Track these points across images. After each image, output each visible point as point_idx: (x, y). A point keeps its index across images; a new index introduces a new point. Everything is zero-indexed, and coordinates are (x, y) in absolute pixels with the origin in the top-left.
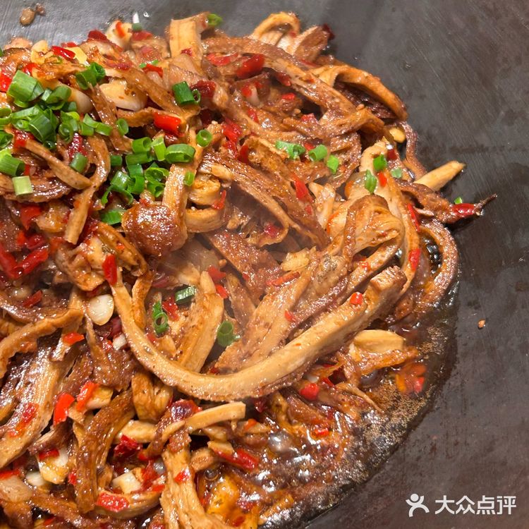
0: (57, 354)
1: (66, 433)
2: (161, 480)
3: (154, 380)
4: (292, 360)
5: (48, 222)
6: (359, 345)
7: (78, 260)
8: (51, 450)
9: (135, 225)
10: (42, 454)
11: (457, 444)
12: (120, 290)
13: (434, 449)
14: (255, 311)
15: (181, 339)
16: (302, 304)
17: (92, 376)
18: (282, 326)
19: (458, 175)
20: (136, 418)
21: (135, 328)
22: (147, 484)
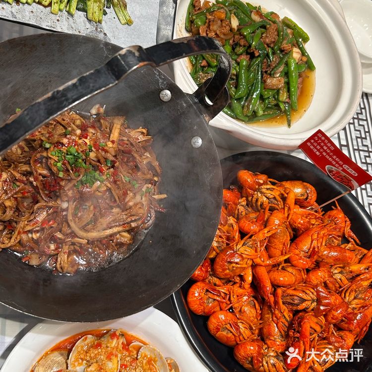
0: (50, 212)
1: (43, 229)
2: (60, 250)
3: (69, 226)
4: (103, 235)
5: (63, 183)
6: (120, 235)
7: (65, 194)
8: (37, 231)
9: (82, 191)
10: (35, 232)
11: (130, 270)
12: (71, 203)
13: (125, 269)
14: (100, 220)
15: (80, 219)
16: (112, 222)
17: (55, 219)
18: (105, 226)
19: (165, 198)
20: (60, 232)
21: (71, 215)
22: (56, 249)
